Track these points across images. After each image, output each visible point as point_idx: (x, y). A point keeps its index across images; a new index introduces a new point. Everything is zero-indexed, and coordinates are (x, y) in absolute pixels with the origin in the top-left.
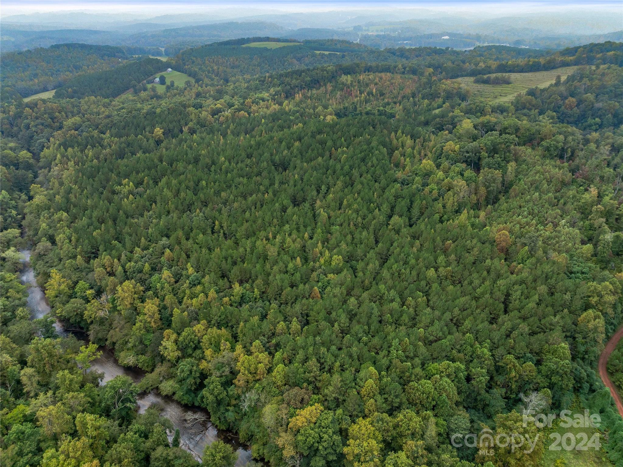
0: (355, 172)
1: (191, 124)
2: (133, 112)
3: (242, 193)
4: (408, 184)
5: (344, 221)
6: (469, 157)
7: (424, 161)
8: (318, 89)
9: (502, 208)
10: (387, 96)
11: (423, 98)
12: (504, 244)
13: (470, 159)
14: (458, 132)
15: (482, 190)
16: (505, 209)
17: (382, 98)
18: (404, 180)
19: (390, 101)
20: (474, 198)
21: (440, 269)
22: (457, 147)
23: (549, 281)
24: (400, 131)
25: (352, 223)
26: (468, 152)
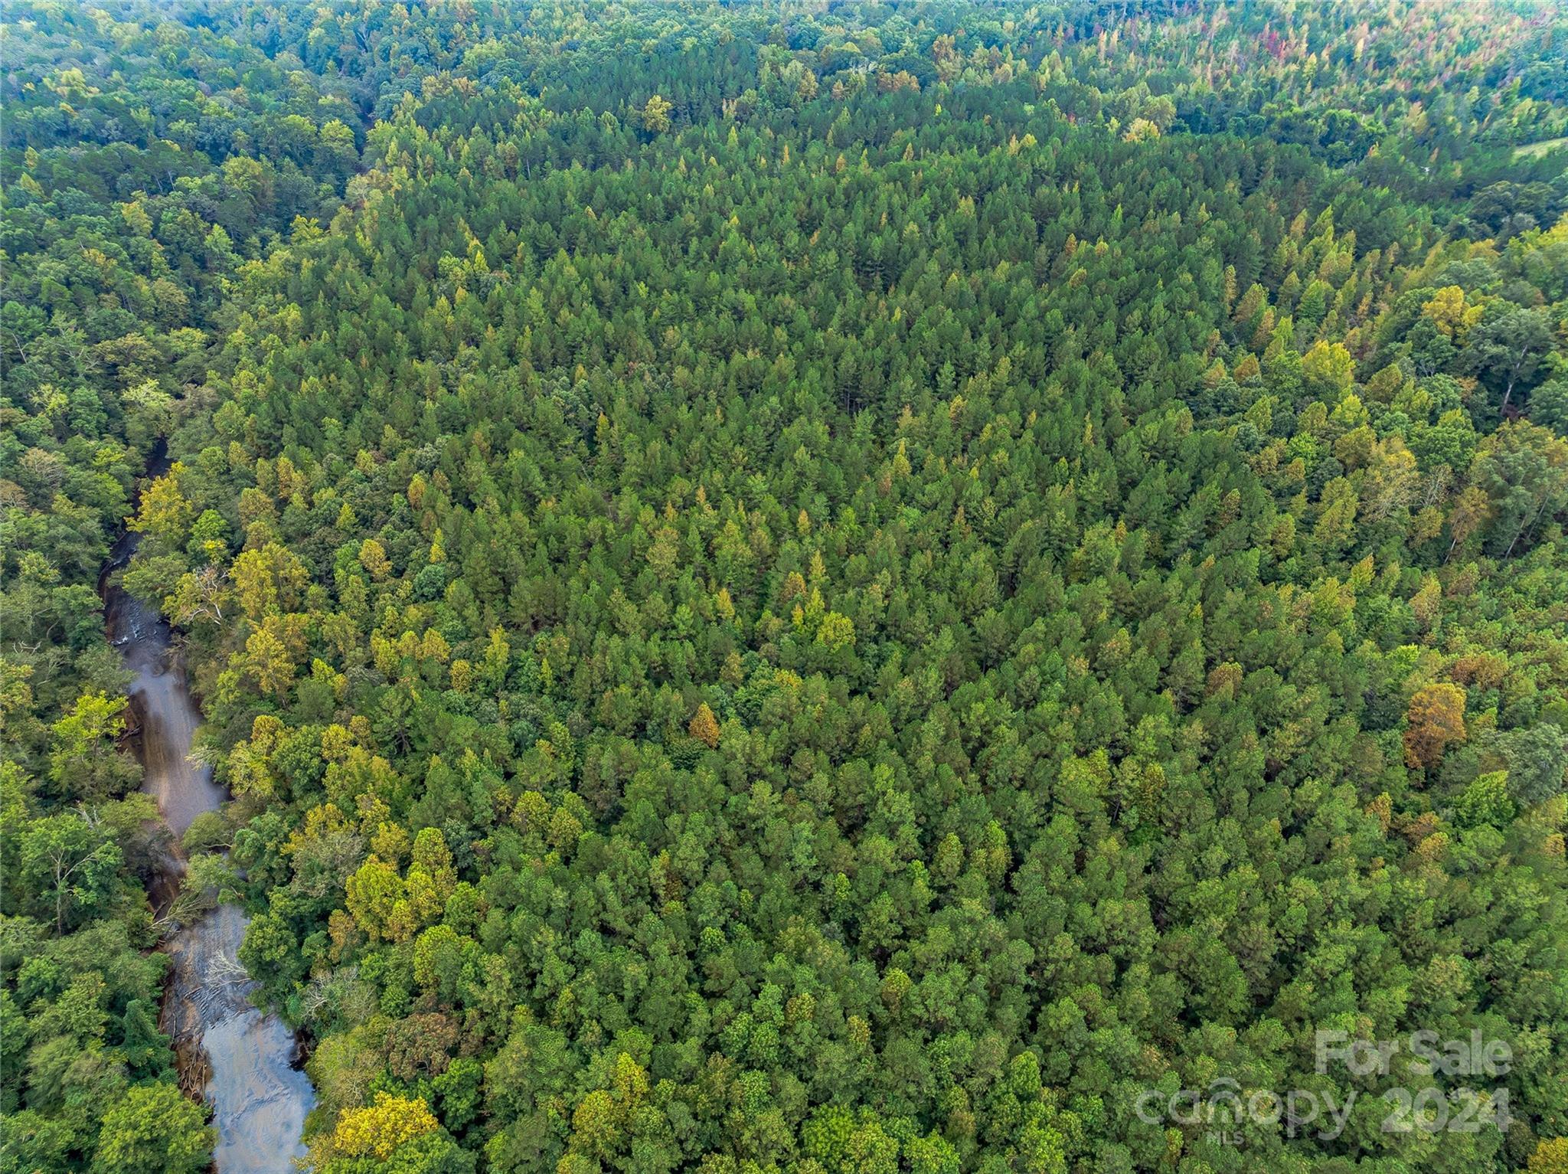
0: (1072, 340)
1: (749, 95)
2: (628, 41)
3: (718, 340)
4: (1230, 413)
5: (943, 498)
6: (1496, 359)
7: (1322, 345)
8: (1180, 20)
9: (1526, 581)
10: (1401, 69)
11: (1524, 92)
12: (1433, 729)
13: (1502, 366)
14: (1520, 253)
15: (1473, 501)
16: (1534, 590)
17: (1377, 74)
18: (1223, 395)
19: (1401, 88)
20: (1432, 519)
21: (1129, 764)
22: (1471, 314)
23: (1506, 943)
24: (1329, 211)
25: (961, 510)
26: (1499, 340)
